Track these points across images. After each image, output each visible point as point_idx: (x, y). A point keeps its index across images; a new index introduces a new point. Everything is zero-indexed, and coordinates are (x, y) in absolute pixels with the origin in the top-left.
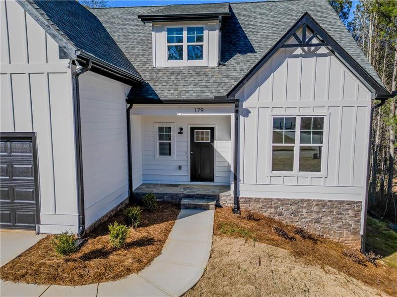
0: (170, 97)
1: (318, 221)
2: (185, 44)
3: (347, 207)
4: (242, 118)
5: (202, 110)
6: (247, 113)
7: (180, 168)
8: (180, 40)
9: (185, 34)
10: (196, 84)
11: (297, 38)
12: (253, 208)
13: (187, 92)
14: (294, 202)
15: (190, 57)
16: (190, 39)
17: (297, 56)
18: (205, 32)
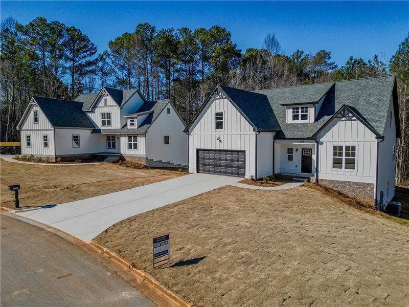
0: (290, 137)
1: (353, 191)
2: (300, 114)
3: (367, 186)
4: (320, 146)
5: (303, 142)
6: (322, 143)
7: (296, 166)
8: (298, 112)
9: (300, 110)
10: (302, 131)
11: (341, 114)
12: (324, 184)
13: (297, 135)
14: (342, 182)
15: (302, 119)
16: (302, 112)
17: (343, 121)
18: (309, 109)
